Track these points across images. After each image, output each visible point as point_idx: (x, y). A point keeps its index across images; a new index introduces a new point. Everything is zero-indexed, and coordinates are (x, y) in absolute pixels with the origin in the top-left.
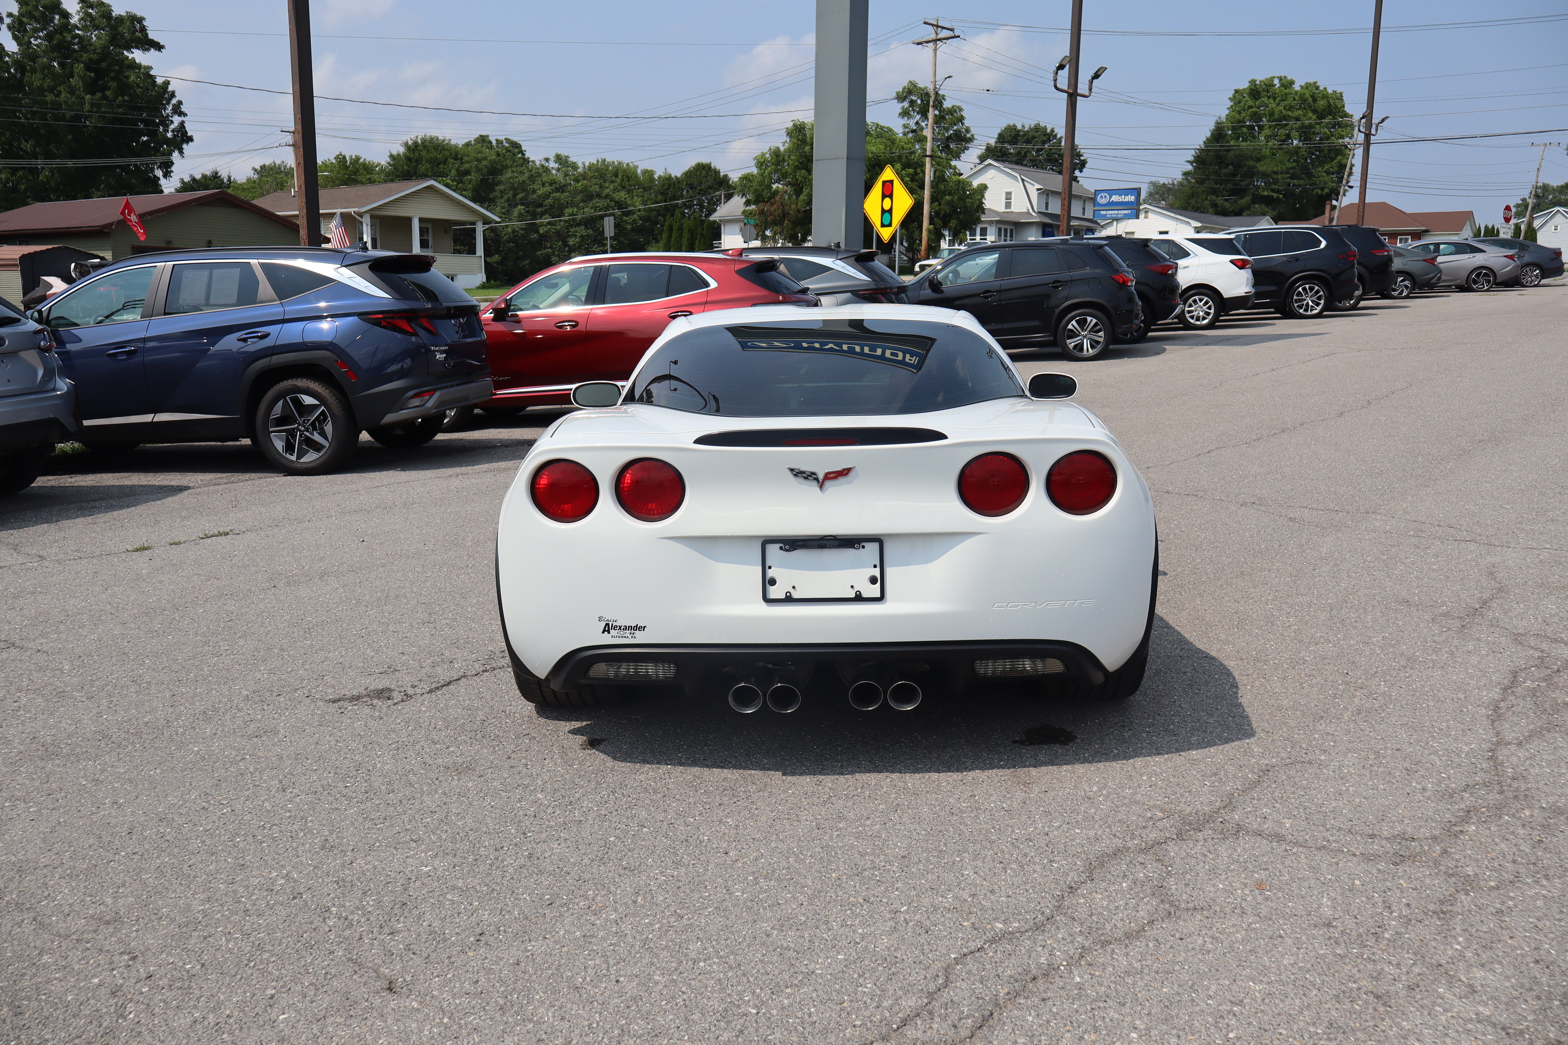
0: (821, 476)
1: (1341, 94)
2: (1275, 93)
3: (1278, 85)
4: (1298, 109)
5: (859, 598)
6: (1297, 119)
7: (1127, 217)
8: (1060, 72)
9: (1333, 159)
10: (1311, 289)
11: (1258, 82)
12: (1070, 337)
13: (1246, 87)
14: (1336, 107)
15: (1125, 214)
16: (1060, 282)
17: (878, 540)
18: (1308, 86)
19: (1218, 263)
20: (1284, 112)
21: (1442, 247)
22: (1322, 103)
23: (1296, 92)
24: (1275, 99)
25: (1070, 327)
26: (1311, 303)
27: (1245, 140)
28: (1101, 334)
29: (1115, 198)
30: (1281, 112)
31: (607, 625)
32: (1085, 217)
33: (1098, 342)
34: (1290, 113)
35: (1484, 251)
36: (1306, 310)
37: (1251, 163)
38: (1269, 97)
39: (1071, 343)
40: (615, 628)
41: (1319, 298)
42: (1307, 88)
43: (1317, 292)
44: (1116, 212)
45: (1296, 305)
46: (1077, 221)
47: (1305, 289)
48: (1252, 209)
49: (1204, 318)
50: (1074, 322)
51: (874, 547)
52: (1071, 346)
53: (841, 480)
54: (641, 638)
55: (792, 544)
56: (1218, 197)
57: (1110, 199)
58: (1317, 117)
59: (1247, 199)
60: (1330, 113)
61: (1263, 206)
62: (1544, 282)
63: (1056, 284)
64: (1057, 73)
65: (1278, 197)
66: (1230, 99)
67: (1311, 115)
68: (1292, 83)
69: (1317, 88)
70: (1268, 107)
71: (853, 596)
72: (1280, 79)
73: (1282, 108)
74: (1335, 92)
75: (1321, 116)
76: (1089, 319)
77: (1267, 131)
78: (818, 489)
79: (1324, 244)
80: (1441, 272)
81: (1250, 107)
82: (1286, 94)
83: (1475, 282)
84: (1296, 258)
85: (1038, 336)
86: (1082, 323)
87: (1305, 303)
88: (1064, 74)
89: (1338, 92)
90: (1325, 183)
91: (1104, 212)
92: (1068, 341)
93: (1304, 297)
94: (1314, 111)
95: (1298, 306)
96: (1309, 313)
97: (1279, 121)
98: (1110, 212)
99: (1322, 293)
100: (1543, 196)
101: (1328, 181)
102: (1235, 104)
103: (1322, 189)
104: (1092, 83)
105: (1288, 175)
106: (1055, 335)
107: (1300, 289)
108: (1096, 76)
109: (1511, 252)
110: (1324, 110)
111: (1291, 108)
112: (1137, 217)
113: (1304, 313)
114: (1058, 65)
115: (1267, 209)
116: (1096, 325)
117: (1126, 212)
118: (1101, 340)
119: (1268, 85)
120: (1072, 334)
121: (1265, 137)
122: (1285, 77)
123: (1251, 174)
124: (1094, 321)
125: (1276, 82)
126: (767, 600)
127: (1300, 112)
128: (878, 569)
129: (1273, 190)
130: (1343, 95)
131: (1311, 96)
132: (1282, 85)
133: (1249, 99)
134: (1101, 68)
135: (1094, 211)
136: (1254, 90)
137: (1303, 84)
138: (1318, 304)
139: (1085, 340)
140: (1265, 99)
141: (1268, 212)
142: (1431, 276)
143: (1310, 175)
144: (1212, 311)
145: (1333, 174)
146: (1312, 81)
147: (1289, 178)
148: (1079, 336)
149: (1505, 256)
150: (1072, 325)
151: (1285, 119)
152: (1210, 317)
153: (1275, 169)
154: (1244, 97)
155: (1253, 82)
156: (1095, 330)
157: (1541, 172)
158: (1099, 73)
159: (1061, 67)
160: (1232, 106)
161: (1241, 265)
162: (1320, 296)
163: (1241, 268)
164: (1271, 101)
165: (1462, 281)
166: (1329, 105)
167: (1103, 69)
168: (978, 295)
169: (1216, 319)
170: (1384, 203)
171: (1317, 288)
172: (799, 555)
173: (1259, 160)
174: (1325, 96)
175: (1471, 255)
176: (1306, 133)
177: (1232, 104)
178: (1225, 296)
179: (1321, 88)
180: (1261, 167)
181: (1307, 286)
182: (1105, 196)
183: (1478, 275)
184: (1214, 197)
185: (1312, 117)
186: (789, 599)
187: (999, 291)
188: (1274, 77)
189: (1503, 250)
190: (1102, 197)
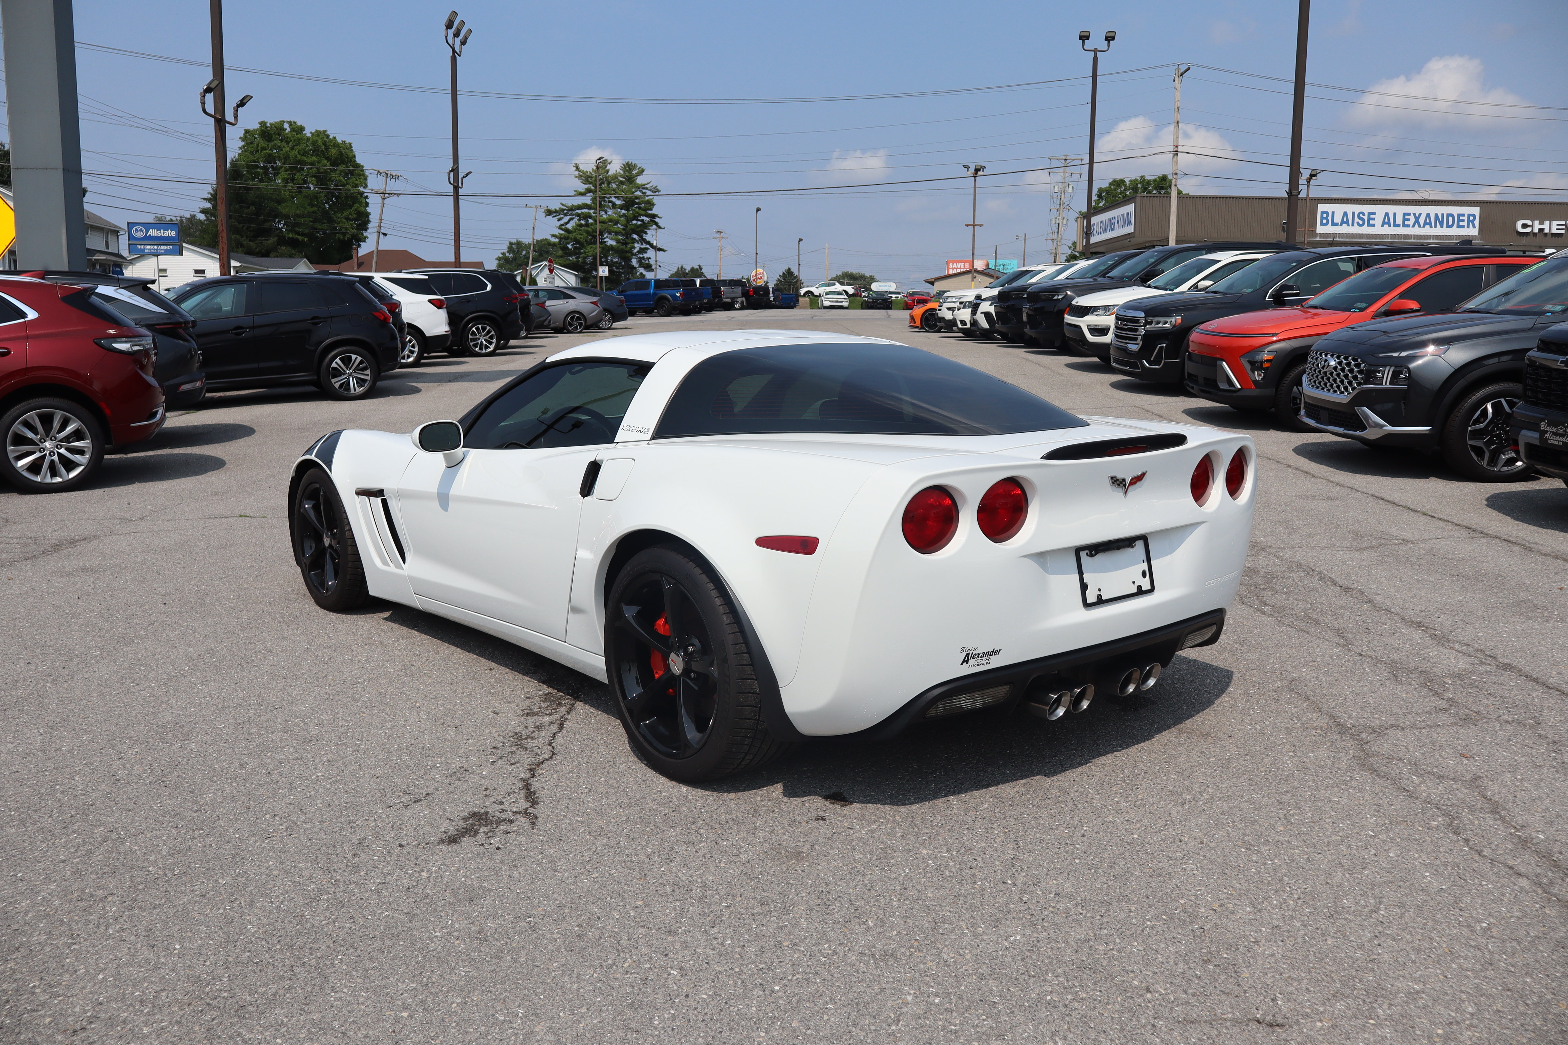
0: (1128, 482)
1: (350, 144)
2: (287, 137)
3: (288, 130)
4: (312, 155)
5: (1140, 592)
6: (312, 164)
7: (167, 253)
8: (207, 95)
9: (351, 207)
10: (484, 329)
11: (268, 125)
12: (334, 376)
13: (256, 128)
14: (348, 157)
15: (166, 250)
16: (320, 318)
17: (1144, 538)
18: (318, 133)
19: (417, 303)
20: (299, 157)
21: (540, 293)
22: (334, 151)
23: (308, 139)
24: (288, 143)
25: (334, 365)
26: (484, 343)
27: (261, 181)
28: (368, 372)
29: (152, 232)
30: (296, 157)
31: (968, 654)
32: (110, 251)
33: (364, 381)
34: (304, 158)
35: (574, 298)
36: (481, 349)
37: (273, 204)
38: (281, 140)
39: (336, 383)
40: (973, 657)
41: (491, 337)
42: (318, 135)
43: (489, 332)
44: (156, 247)
45: (471, 344)
46: (102, 255)
47: (477, 329)
48: (280, 251)
49: (409, 357)
50: (337, 360)
51: (1140, 544)
52: (337, 385)
53: (1138, 484)
54: (996, 662)
55: (1096, 549)
56: (242, 237)
57: (147, 233)
58: (331, 164)
59: (272, 240)
60: (343, 162)
61: (289, 248)
62: (615, 325)
63: (315, 320)
64: (204, 96)
65: (303, 240)
66: (240, 138)
67: (326, 162)
68: (302, 129)
69: (328, 136)
70: (282, 150)
71: (1135, 590)
72: (290, 123)
73: (296, 153)
74: (344, 142)
75: (334, 163)
76: (354, 357)
77: (283, 174)
78: (1122, 495)
79: (489, 287)
80: (550, 315)
81: (263, 149)
82: (299, 139)
83: (571, 325)
84: (468, 300)
85: (300, 376)
86: (347, 361)
87: (479, 342)
88: (210, 97)
89: (347, 142)
90: (346, 229)
91: (142, 247)
92: (333, 381)
93: (478, 336)
94: (328, 159)
95: (473, 345)
96: (484, 351)
97: (295, 166)
98: (149, 247)
99: (493, 333)
100: (518, 251)
101: (350, 228)
102: (247, 143)
103: (344, 234)
104: (237, 110)
105: (311, 219)
106: (318, 373)
107: (474, 329)
108: (242, 103)
109: (595, 299)
110: (336, 158)
111: (305, 153)
112: (181, 254)
113: (479, 351)
114: (205, 87)
115: (293, 252)
116: (361, 362)
117: (167, 247)
118: (368, 378)
119: (278, 128)
120: (337, 373)
121: (282, 181)
122: (295, 123)
123: (275, 215)
124: (359, 359)
125: (286, 126)
126: (1087, 605)
127: (314, 158)
128: (1146, 564)
129: (298, 233)
130: (353, 145)
131: (323, 144)
132: (293, 130)
133: (261, 141)
134: (247, 96)
135: (129, 245)
136: (265, 132)
137: (313, 131)
138: (491, 343)
139: (351, 379)
140: (278, 143)
141: (295, 255)
142: (544, 318)
143: (330, 220)
144: (416, 349)
145: (352, 220)
146: (322, 129)
147: (311, 222)
148: (344, 374)
149: (591, 303)
150: (336, 363)
151: (301, 164)
152: (415, 355)
153: (298, 212)
154: (255, 138)
155: (263, 124)
156: (359, 369)
157: (535, 230)
158: (245, 101)
159: (208, 90)
160: (244, 146)
161: (438, 304)
162: (492, 335)
163: (439, 307)
164: (284, 144)
165: (559, 324)
166: (341, 153)
167: (249, 98)
168: (228, 331)
169: (420, 357)
170: (406, 251)
171: (488, 328)
172: (1101, 558)
173: (279, 202)
174: (336, 145)
175: (565, 301)
176: (322, 179)
177: (244, 143)
178: (427, 335)
179: (331, 137)
180: (283, 209)
181: (480, 326)
182: (141, 230)
183: (572, 318)
184: (238, 236)
185: (326, 165)
186: (1101, 601)
187: (253, 328)
188: (284, 122)
189: (589, 297)
190: (136, 230)
